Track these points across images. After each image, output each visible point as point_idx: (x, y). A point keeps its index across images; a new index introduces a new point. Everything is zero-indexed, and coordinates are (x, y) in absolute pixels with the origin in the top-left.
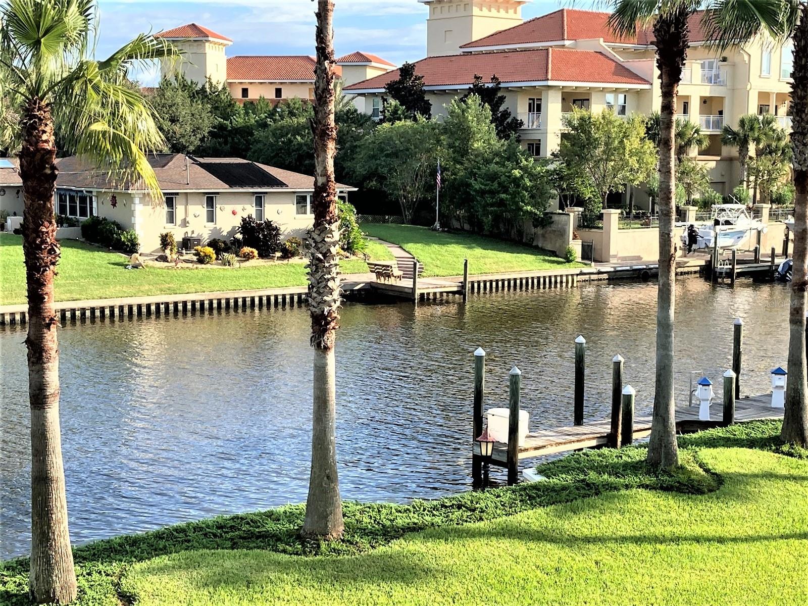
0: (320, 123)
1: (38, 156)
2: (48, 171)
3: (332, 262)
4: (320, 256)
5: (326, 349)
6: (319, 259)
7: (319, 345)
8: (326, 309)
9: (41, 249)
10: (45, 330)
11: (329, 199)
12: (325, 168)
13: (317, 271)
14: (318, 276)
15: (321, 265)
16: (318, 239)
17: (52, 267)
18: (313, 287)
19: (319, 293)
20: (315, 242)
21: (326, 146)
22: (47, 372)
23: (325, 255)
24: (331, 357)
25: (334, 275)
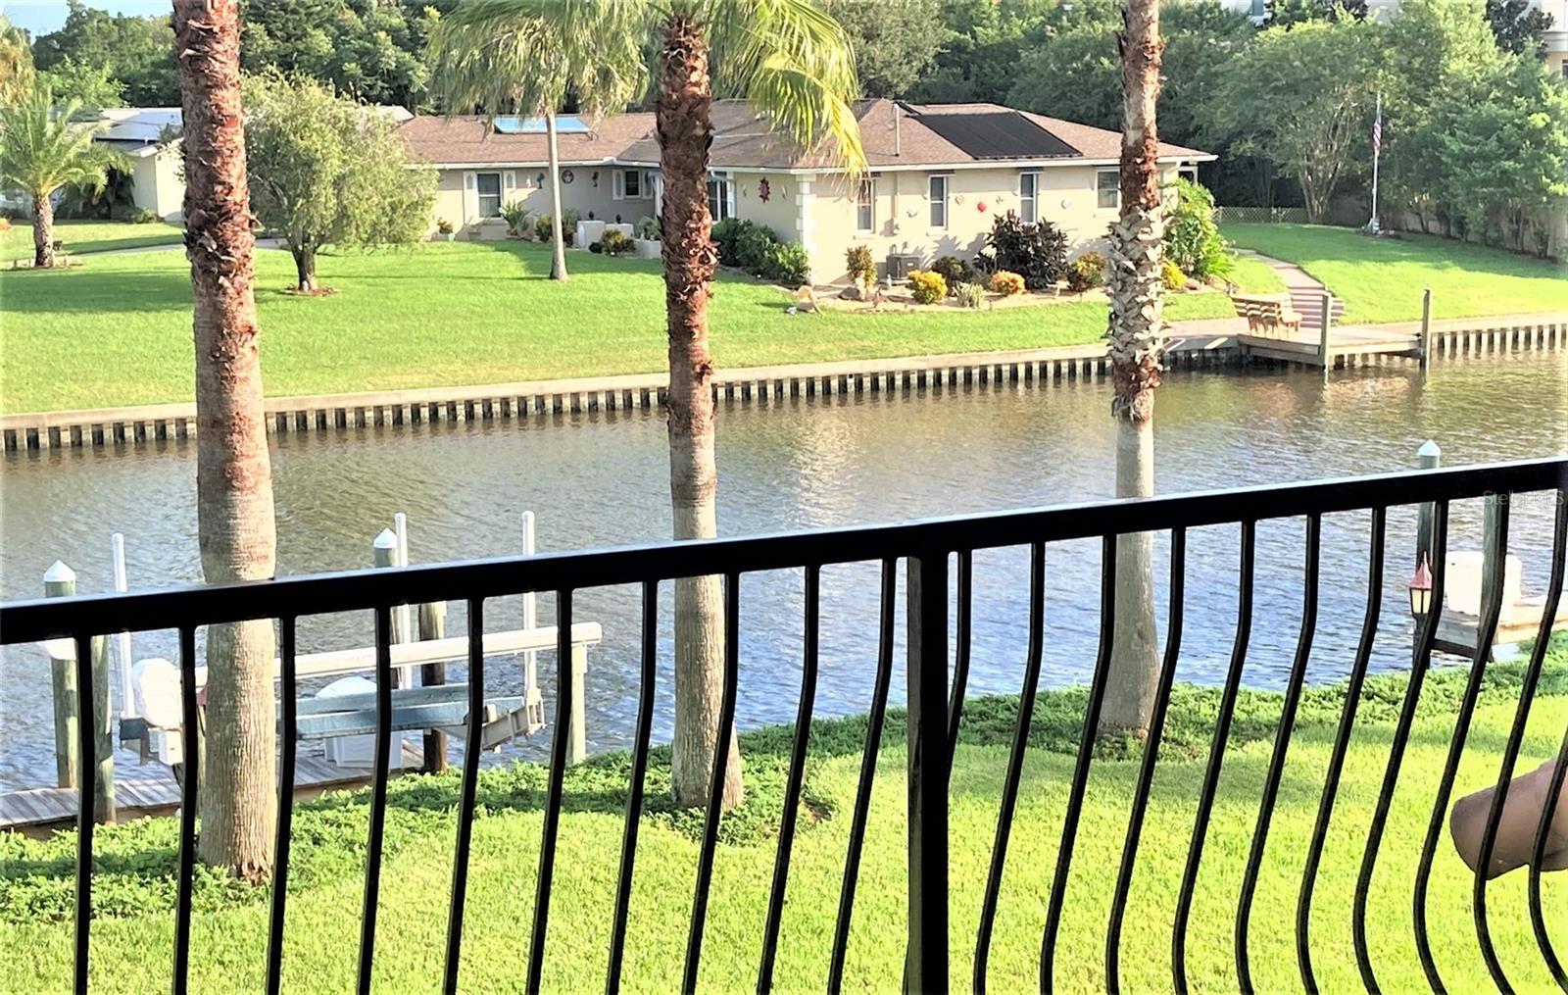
0: (1134, 40)
1: (684, 108)
2: (700, 132)
3: (1150, 275)
4: (1130, 265)
5: (1138, 420)
6: (1127, 270)
7: (1126, 414)
8: (1139, 354)
9: (688, 256)
10: (695, 384)
11: (1145, 168)
12: (1140, 115)
13: (1123, 290)
14: (1125, 298)
15: (1130, 279)
16: (1127, 236)
17: (704, 284)
18: (1117, 317)
19: (1126, 326)
20: (1122, 241)
21: (1142, 77)
22: (698, 449)
23: (1137, 264)
24: (1146, 435)
25: (1153, 297)
